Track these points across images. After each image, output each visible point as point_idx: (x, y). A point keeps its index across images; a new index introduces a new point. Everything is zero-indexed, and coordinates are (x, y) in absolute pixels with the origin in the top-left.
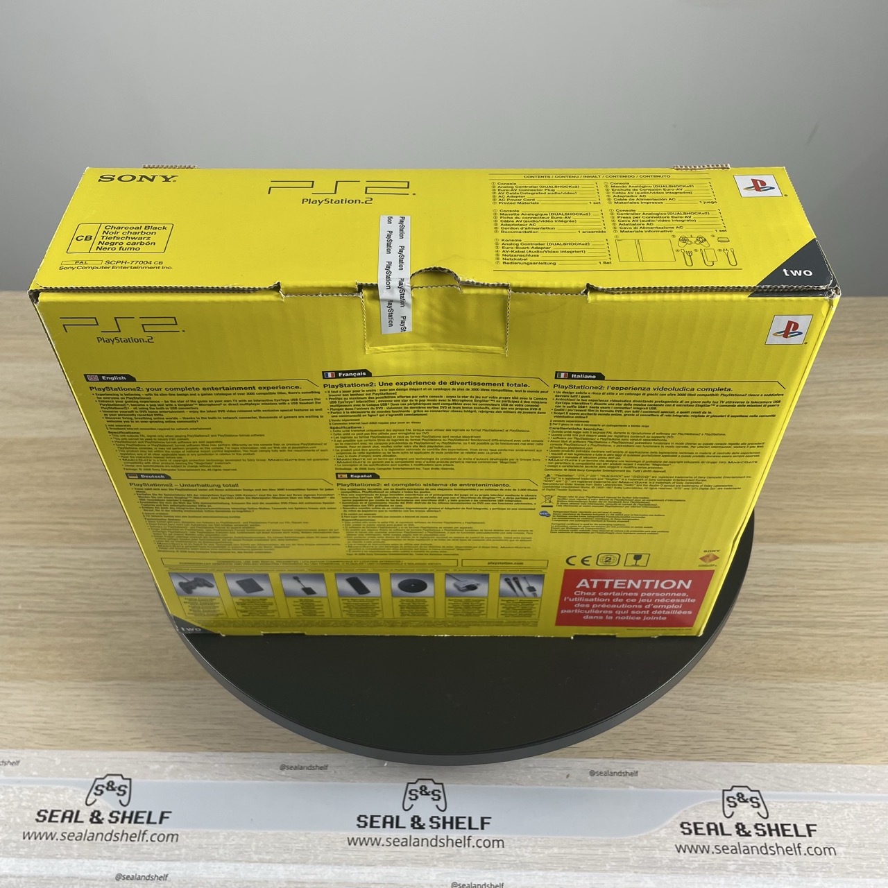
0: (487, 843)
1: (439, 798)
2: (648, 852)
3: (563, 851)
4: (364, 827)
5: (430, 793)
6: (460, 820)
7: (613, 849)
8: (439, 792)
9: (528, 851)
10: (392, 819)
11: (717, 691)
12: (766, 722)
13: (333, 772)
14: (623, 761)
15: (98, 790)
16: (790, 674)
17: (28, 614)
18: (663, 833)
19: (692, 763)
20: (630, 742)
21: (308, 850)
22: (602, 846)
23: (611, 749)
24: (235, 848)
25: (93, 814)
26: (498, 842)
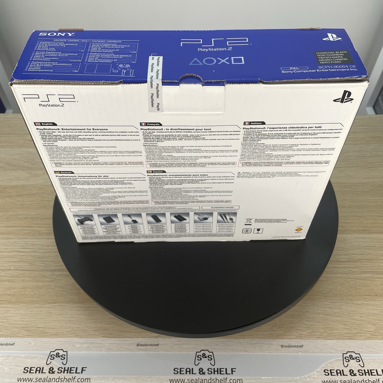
0: (234, 381)
1: (212, 359)
4: (177, 374)
5: (207, 357)
6: (222, 370)
8: (211, 356)
10: (190, 370)
11: (338, 306)
12: (362, 320)
13: (161, 347)
14: (296, 340)
15: (52, 357)
16: (372, 297)
17: (16, 271)
18: (316, 375)
19: (328, 340)
20: (300, 331)
23: (290, 335)
25: (50, 369)
26: (240, 380)
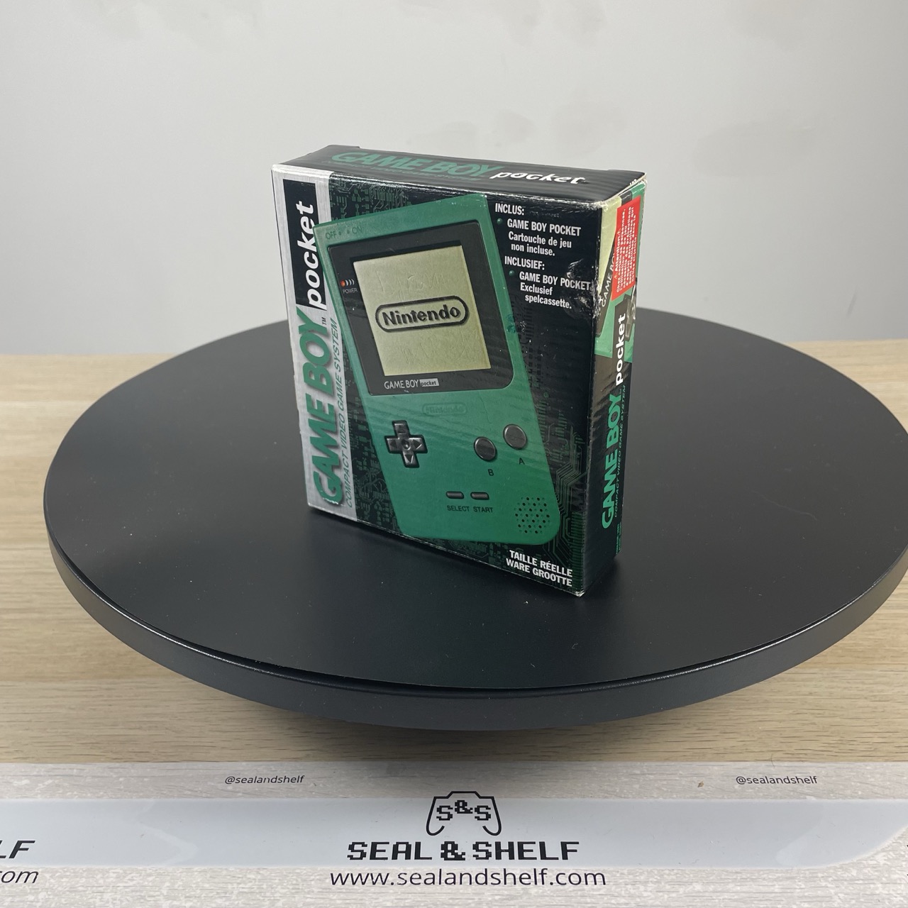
0: (575, 879)
1: (488, 816)
2: (862, 887)
3: (711, 888)
4: (361, 858)
5: (473, 811)
6: (526, 847)
7: (800, 883)
8: (487, 808)
9: (650, 889)
10: (409, 847)
13: (312, 785)
14: (786, 764)
18: (881, 859)
19: (902, 763)
20: (796, 740)
21: (261, 892)
22: (777, 880)
23: (764, 749)
24: (132, 891)
26: (595, 876)
